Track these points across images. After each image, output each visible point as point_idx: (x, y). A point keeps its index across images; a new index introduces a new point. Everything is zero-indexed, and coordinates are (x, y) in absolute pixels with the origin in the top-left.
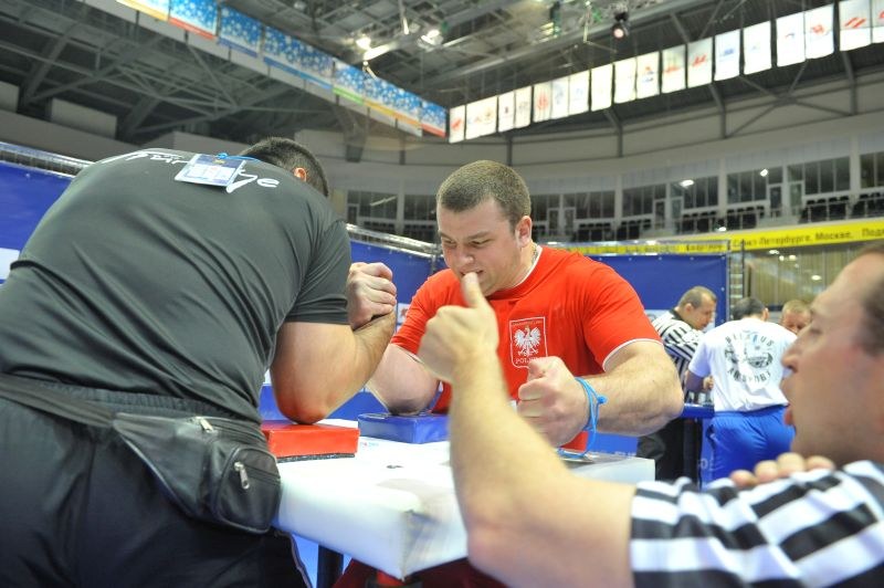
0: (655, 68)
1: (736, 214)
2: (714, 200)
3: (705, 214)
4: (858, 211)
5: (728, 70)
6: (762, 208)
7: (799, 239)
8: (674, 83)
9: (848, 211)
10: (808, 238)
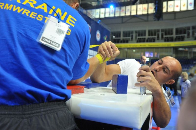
0: (114, 11)
1: (124, 40)
2: (120, 36)
3: (118, 39)
4: (148, 41)
5: (128, 14)
6: (129, 39)
7: (137, 46)
8: (117, 15)
9: (146, 41)
10: (138, 46)
